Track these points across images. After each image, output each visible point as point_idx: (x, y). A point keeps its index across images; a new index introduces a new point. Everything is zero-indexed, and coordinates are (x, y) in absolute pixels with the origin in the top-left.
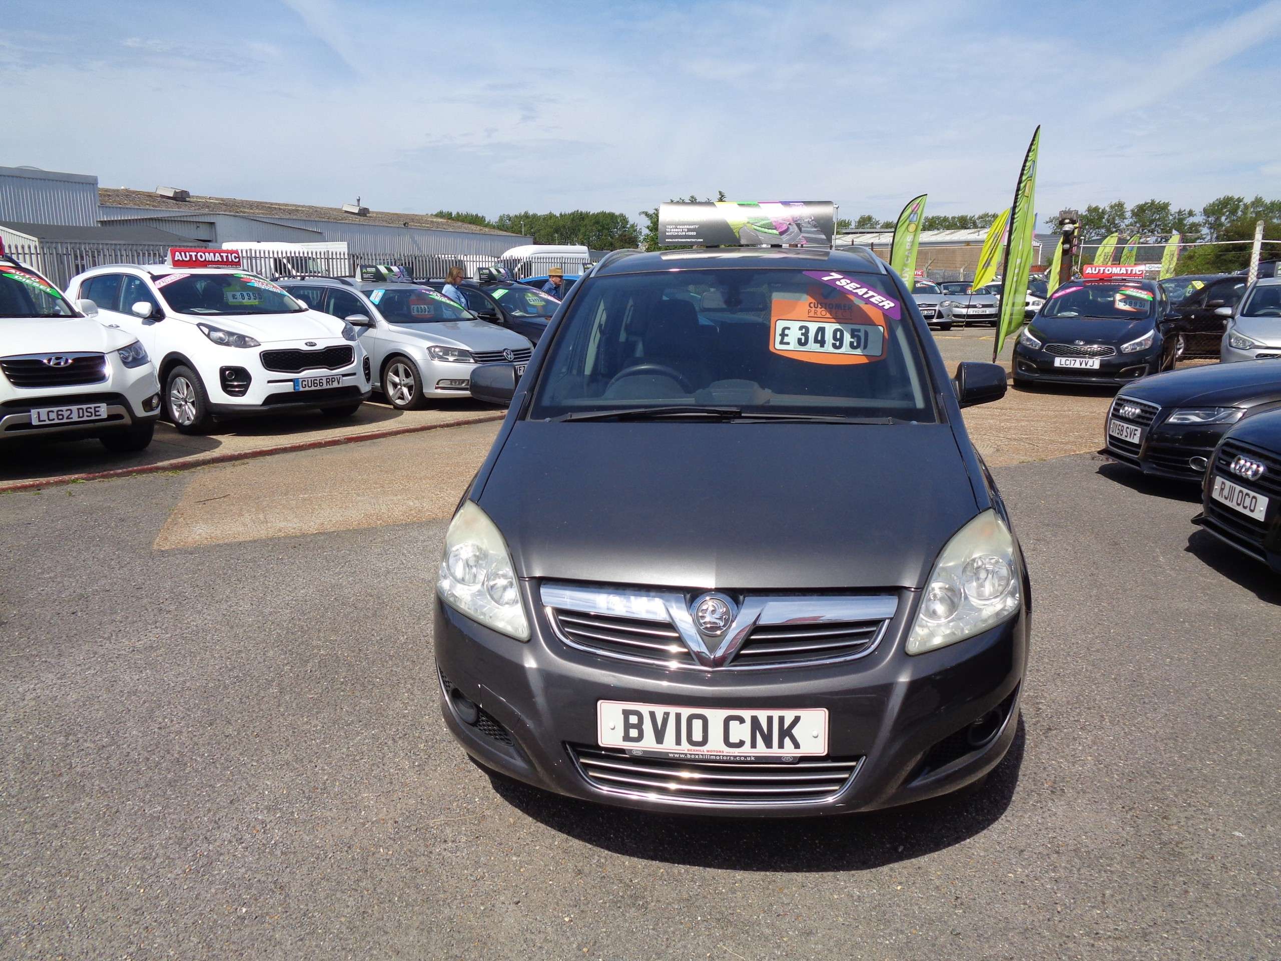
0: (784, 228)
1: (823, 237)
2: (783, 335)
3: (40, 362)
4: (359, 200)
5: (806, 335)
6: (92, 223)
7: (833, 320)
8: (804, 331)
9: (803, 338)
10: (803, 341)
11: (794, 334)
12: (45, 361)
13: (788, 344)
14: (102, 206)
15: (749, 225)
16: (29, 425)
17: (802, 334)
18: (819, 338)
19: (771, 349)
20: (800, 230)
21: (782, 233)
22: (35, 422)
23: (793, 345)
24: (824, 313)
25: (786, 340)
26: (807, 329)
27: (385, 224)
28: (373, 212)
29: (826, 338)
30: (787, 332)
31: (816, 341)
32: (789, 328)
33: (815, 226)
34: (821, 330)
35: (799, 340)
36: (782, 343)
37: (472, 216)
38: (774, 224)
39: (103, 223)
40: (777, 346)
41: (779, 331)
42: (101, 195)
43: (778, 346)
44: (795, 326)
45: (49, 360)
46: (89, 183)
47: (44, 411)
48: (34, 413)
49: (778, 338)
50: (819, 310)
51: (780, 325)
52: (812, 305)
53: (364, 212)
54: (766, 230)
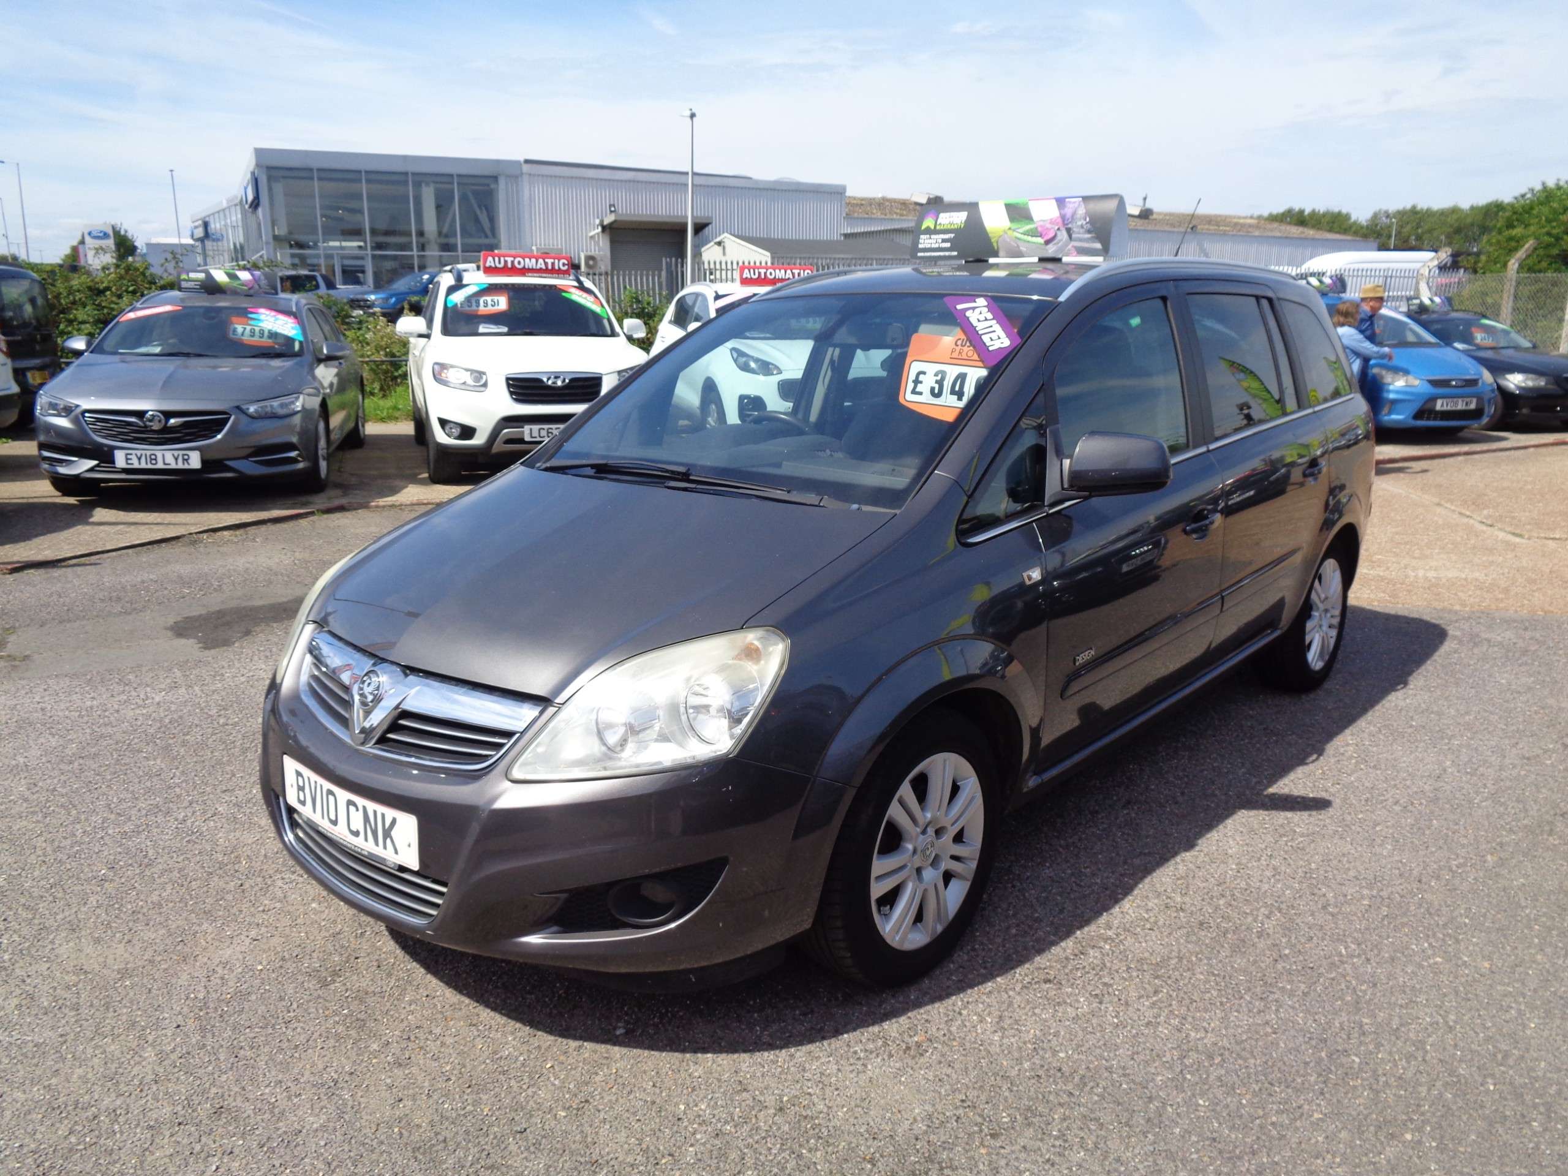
0: (1051, 235)
1: (1098, 246)
2: (917, 382)
3: (540, 381)
4: (1145, 199)
5: (940, 383)
6: (836, 237)
7: (981, 364)
8: (939, 378)
9: (937, 386)
10: (936, 391)
11: (929, 382)
12: (545, 380)
13: (920, 393)
14: (848, 216)
15: (1010, 232)
16: (521, 441)
17: (937, 382)
18: (957, 388)
19: (901, 400)
20: (1070, 236)
21: (1047, 242)
22: (527, 438)
23: (926, 398)
24: (971, 353)
25: (919, 388)
26: (943, 374)
27: (1167, 228)
28: (1159, 214)
29: (966, 390)
30: (921, 377)
31: (953, 392)
32: (924, 373)
33: (1089, 232)
34: (962, 377)
35: (932, 389)
36: (914, 392)
37: (1333, 214)
38: (1039, 229)
39: (846, 236)
40: (908, 397)
41: (912, 377)
42: (849, 204)
43: (910, 397)
44: (931, 369)
45: (549, 379)
46: (837, 192)
47: (535, 428)
48: (527, 428)
49: (910, 386)
50: (966, 349)
51: (915, 368)
52: (959, 342)
53: (1146, 214)
54: (1029, 238)
